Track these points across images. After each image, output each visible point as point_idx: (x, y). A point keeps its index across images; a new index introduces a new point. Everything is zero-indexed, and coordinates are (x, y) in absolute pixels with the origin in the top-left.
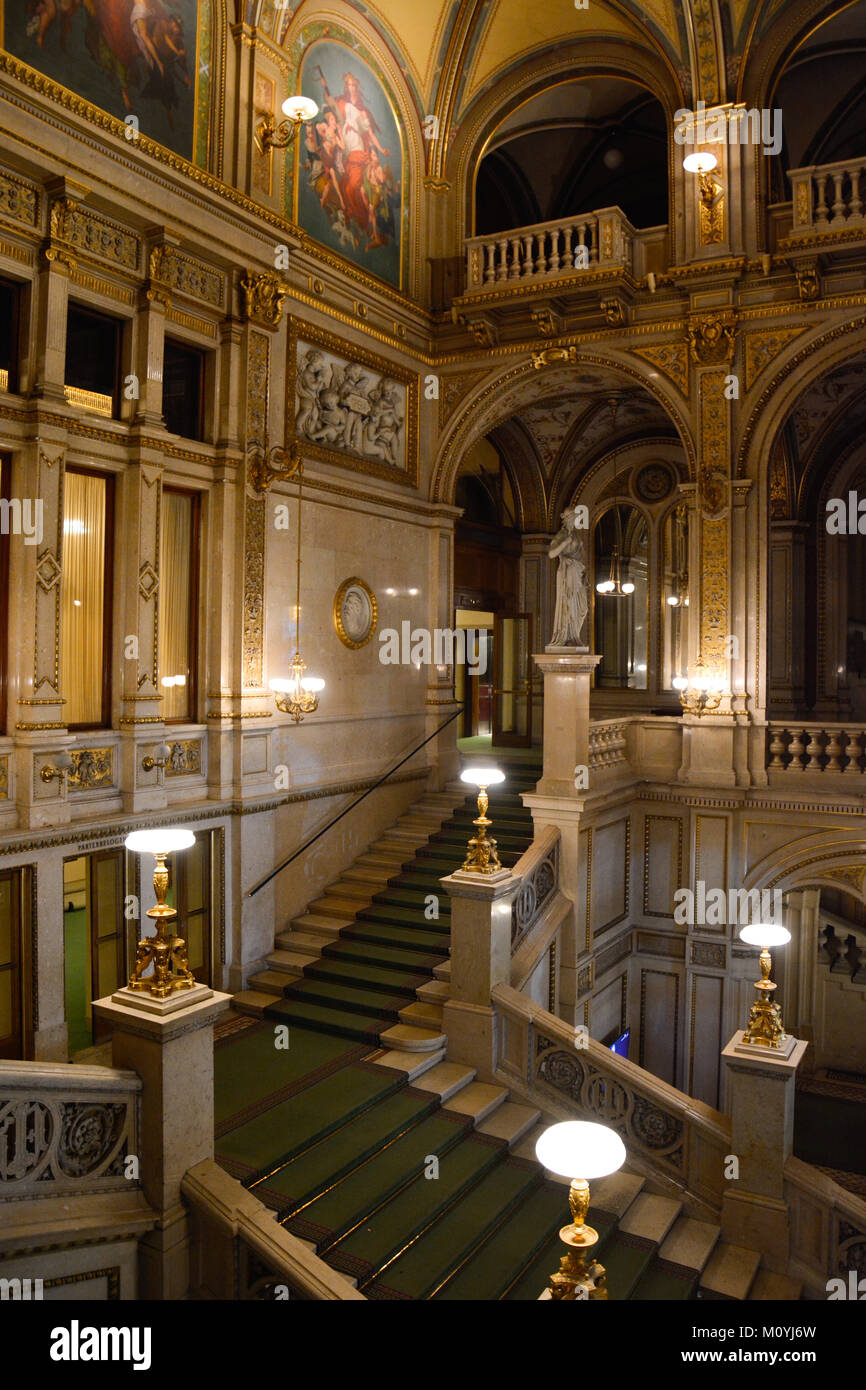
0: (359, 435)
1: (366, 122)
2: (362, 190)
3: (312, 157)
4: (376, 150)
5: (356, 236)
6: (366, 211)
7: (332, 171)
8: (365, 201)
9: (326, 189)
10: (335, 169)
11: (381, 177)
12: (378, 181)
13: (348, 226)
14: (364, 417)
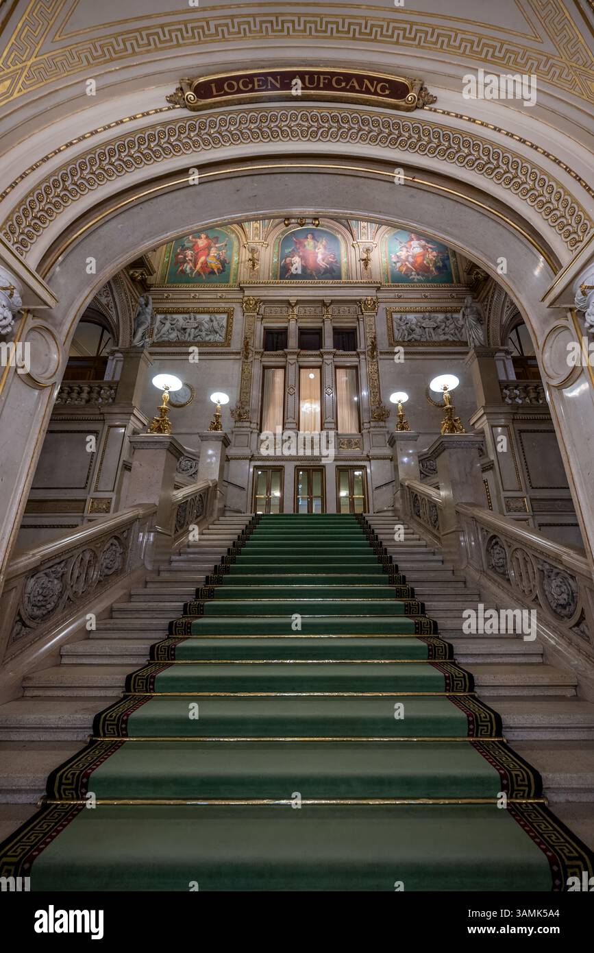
0: (433, 335)
1: (423, 243)
2: (425, 262)
3: (395, 263)
4: (431, 248)
5: (423, 276)
6: (429, 268)
7: (407, 263)
8: (427, 265)
9: (404, 269)
10: (408, 261)
11: (436, 255)
12: (434, 257)
13: (418, 275)
14: (434, 329)
